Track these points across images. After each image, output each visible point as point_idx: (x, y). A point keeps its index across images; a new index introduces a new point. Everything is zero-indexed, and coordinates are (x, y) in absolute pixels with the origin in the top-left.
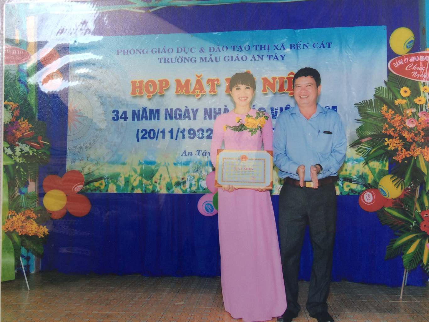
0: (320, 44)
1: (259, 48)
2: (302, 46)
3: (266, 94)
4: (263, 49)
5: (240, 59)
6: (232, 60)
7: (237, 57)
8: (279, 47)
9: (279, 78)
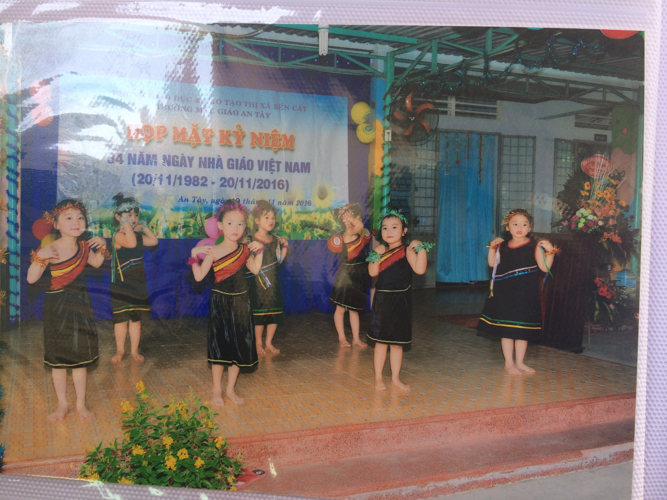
0: (298, 108)
1: (248, 105)
2: (284, 108)
3: (254, 148)
4: (252, 106)
5: (232, 113)
6: (225, 114)
7: (230, 111)
8: (265, 106)
9: (265, 134)
